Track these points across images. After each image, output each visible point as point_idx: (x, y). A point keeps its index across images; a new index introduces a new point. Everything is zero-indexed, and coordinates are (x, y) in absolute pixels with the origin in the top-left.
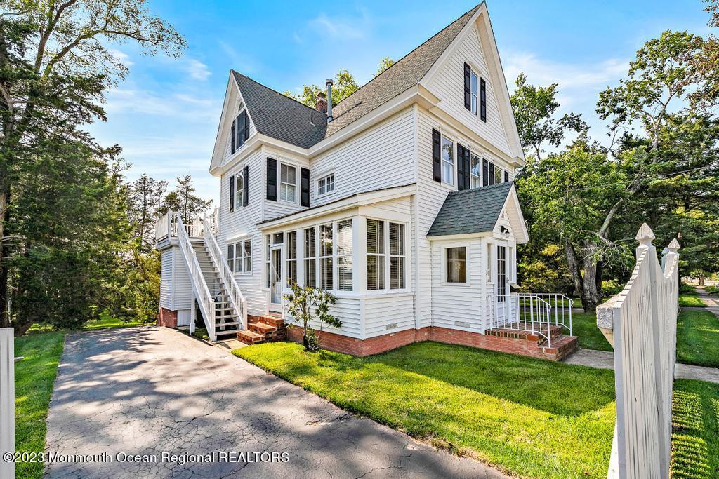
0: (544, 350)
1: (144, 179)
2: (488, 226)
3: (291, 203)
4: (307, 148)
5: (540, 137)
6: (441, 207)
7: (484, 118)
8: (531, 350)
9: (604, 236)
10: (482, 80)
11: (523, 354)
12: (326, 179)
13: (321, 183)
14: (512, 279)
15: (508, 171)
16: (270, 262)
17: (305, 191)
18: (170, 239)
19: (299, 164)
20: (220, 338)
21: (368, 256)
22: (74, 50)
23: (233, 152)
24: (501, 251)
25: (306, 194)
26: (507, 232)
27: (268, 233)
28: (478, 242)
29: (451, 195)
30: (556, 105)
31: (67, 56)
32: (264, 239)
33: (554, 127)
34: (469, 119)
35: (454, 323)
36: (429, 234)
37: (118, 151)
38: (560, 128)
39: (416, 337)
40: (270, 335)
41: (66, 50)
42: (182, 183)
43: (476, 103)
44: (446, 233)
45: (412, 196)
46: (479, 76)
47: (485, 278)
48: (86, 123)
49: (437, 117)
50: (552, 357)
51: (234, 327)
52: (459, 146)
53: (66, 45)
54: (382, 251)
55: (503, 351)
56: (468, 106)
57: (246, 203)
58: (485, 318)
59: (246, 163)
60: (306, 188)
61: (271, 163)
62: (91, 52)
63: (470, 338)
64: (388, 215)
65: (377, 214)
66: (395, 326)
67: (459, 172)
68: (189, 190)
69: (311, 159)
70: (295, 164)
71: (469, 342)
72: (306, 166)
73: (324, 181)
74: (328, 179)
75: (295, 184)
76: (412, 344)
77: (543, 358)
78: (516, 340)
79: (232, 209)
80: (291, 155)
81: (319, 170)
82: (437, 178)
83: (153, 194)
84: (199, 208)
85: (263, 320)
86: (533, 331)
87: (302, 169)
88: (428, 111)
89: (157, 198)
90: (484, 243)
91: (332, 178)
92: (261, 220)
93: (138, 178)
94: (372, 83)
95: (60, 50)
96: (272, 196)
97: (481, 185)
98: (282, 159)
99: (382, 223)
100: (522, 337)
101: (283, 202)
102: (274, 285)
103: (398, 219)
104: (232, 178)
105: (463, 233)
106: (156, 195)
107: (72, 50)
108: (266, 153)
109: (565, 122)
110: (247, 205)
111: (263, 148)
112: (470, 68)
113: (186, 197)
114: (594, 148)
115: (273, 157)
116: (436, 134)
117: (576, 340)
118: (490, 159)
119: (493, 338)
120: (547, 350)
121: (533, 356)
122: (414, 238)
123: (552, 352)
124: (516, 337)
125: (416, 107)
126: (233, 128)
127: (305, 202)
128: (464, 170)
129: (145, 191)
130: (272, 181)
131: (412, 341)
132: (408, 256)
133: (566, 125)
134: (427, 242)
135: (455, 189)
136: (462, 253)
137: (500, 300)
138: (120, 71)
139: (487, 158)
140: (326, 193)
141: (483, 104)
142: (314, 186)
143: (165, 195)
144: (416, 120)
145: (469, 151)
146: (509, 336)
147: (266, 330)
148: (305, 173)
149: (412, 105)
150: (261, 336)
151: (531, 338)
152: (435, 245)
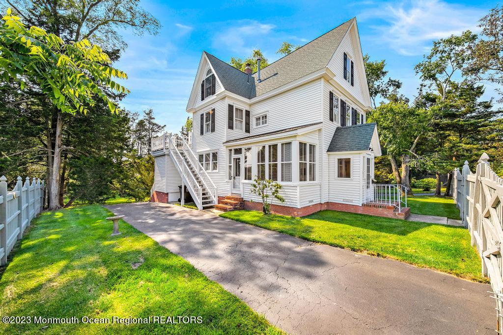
0: (397, 214)
2: (365, 147)
3: (240, 131)
4: (250, 98)
5: (376, 92)
6: (333, 135)
7: (352, 84)
8: (389, 214)
9: (413, 152)
10: (352, 63)
11: (385, 216)
12: (261, 117)
13: (258, 119)
14: (372, 177)
15: (363, 114)
16: (232, 165)
17: (248, 124)
18: (165, 150)
19: (245, 108)
20: (204, 208)
21: (300, 163)
22: (96, 32)
23: (203, 99)
24: (368, 160)
26: (372, 150)
27: (230, 148)
28: (358, 155)
29: (338, 129)
30: (385, 73)
32: (228, 152)
33: (384, 87)
34: (346, 85)
35: (342, 200)
36: (328, 151)
37: (124, 95)
38: (387, 87)
39: (321, 208)
40: (237, 207)
42: (147, 114)
43: (349, 75)
44: (339, 150)
45: (320, 130)
46: (351, 60)
47: (361, 175)
49: (332, 84)
50: (402, 217)
51: (210, 202)
52: (341, 100)
53: (91, 29)
54: (306, 160)
55: (372, 215)
56: (345, 77)
57: (213, 130)
58: (362, 197)
59: (213, 107)
60: (248, 122)
61: (231, 107)
62: (106, 34)
63: (353, 208)
64: (308, 140)
65: (304, 140)
66: (312, 201)
67: (341, 115)
68: (151, 118)
69: (250, 105)
70: (243, 108)
71: (352, 210)
72: (248, 109)
73: (259, 118)
74: (263, 117)
75: (242, 119)
76: (319, 212)
77: (396, 218)
78: (381, 209)
79: (202, 133)
80: (241, 102)
81: (257, 111)
82: (331, 119)
84: (157, 130)
85: (229, 198)
86: (390, 204)
87: (246, 111)
88: (328, 81)
90: (362, 156)
91: (266, 116)
92: (225, 141)
94: (283, 59)
95: (88, 33)
96: (231, 127)
97: (351, 125)
98: (236, 105)
99: (305, 144)
100: (384, 207)
101: (237, 130)
102: (234, 178)
103: (313, 143)
104: (202, 115)
107: (94, 32)
108: (227, 102)
109: (390, 83)
110: (214, 131)
111: (226, 98)
112: (346, 55)
113: (150, 123)
114: (401, 99)
115: (232, 104)
116: (331, 94)
117: (409, 209)
118: (355, 107)
119: (367, 208)
120: (399, 214)
121: (390, 217)
122: (321, 153)
123: (402, 215)
124: (381, 207)
125: (322, 80)
126: (203, 85)
127: (248, 131)
128: (343, 114)
130: (231, 118)
131: (319, 210)
132: (317, 163)
133: (390, 85)
134: (326, 155)
135: (339, 125)
136: (348, 162)
137: (368, 187)
139: (354, 107)
140: (261, 125)
141: (352, 76)
142: (253, 121)
143: (137, 121)
144: (322, 86)
145: (345, 103)
146: (376, 207)
147: (235, 204)
148: (248, 113)
149: (320, 78)
150: (231, 207)
151: (389, 208)
152: (331, 157)
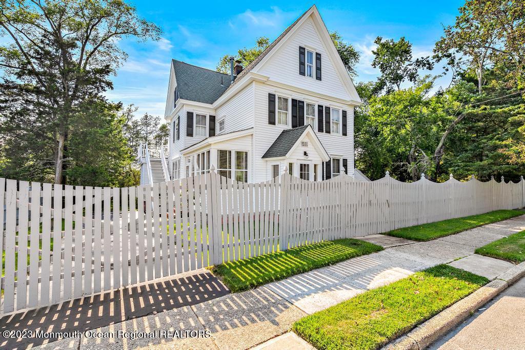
1: (146, 116)
3: (203, 137)
4: (212, 104)
6: (275, 140)
7: (319, 79)
10: (317, 54)
15: (346, 109)
18: (141, 159)
19: (208, 113)
21: (220, 171)
22: (100, 48)
23: (175, 106)
24: (304, 166)
25: (213, 131)
26: (307, 155)
27: (186, 156)
28: (283, 162)
29: (285, 132)
31: (96, 52)
32: (185, 160)
36: (263, 157)
41: (95, 49)
46: (315, 52)
48: (103, 92)
49: (272, 86)
52: (293, 99)
53: (96, 46)
54: (230, 167)
56: (302, 73)
59: (179, 114)
60: (213, 127)
61: (190, 115)
65: (227, 147)
67: (293, 116)
69: (216, 110)
70: (206, 113)
72: (213, 114)
73: (221, 123)
74: (223, 122)
75: (205, 125)
80: (203, 108)
81: (221, 115)
82: (272, 122)
83: (152, 126)
87: (210, 116)
88: (264, 83)
89: (154, 128)
90: (286, 162)
92: (183, 149)
93: (143, 116)
95: (92, 50)
96: (190, 134)
97: (317, 122)
98: (196, 111)
99: (230, 152)
101: (198, 137)
103: (240, 150)
104: (174, 122)
105: (279, 156)
106: (154, 127)
107: (98, 49)
108: (186, 109)
110: (179, 139)
111: (184, 106)
112: (304, 49)
115: (191, 111)
116: (272, 97)
118: (326, 104)
125: (254, 83)
126: (175, 93)
128: (299, 114)
129: (147, 124)
130: (190, 125)
132: (250, 170)
133: (419, 66)
135: (290, 127)
138: (123, 56)
139: (322, 104)
140: (222, 131)
141: (318, 69)
142: (217, 126)
143: (159, 126)
144: (254, 90)
145: (303, 102)
148: (213, 119)
152: (268, 163)
